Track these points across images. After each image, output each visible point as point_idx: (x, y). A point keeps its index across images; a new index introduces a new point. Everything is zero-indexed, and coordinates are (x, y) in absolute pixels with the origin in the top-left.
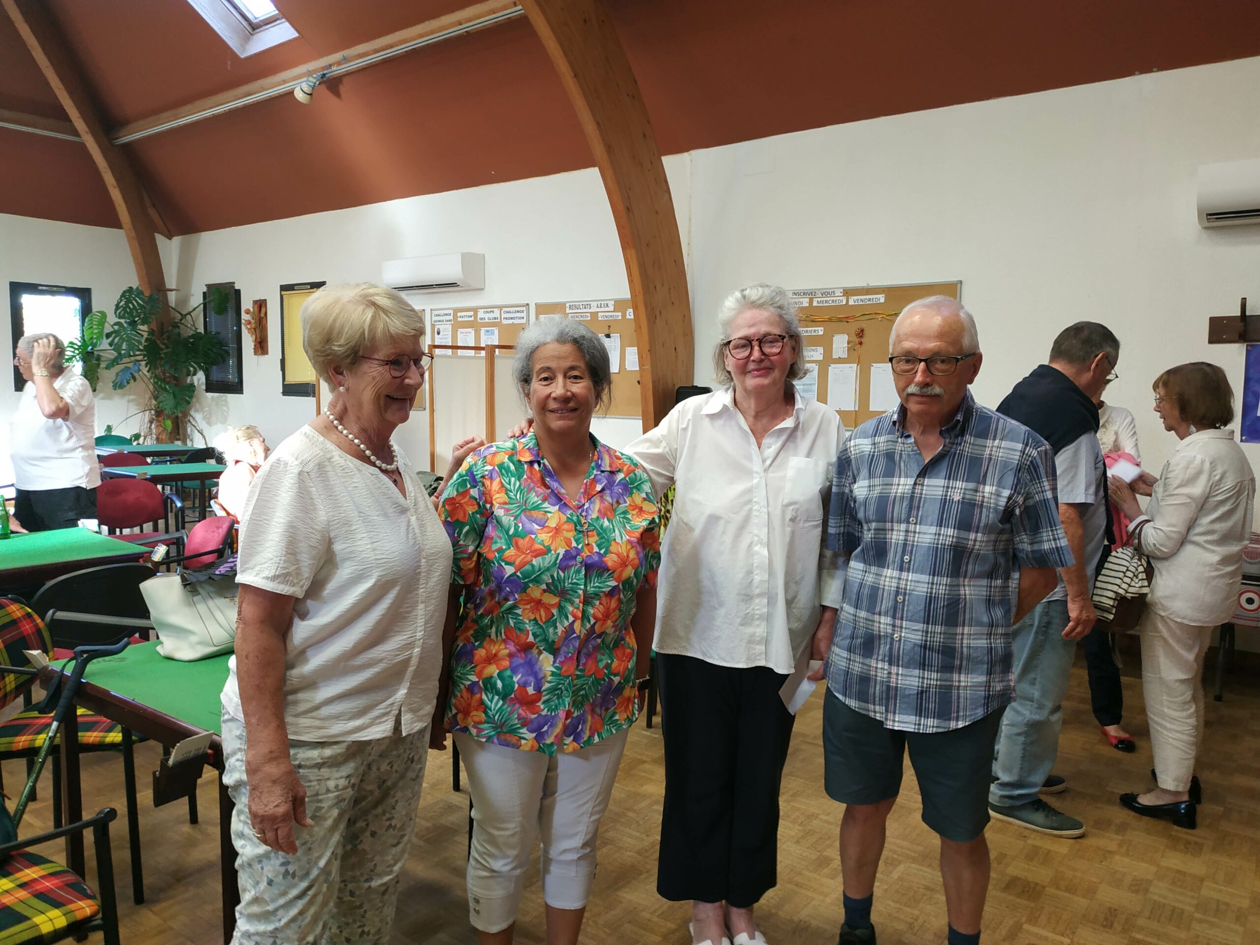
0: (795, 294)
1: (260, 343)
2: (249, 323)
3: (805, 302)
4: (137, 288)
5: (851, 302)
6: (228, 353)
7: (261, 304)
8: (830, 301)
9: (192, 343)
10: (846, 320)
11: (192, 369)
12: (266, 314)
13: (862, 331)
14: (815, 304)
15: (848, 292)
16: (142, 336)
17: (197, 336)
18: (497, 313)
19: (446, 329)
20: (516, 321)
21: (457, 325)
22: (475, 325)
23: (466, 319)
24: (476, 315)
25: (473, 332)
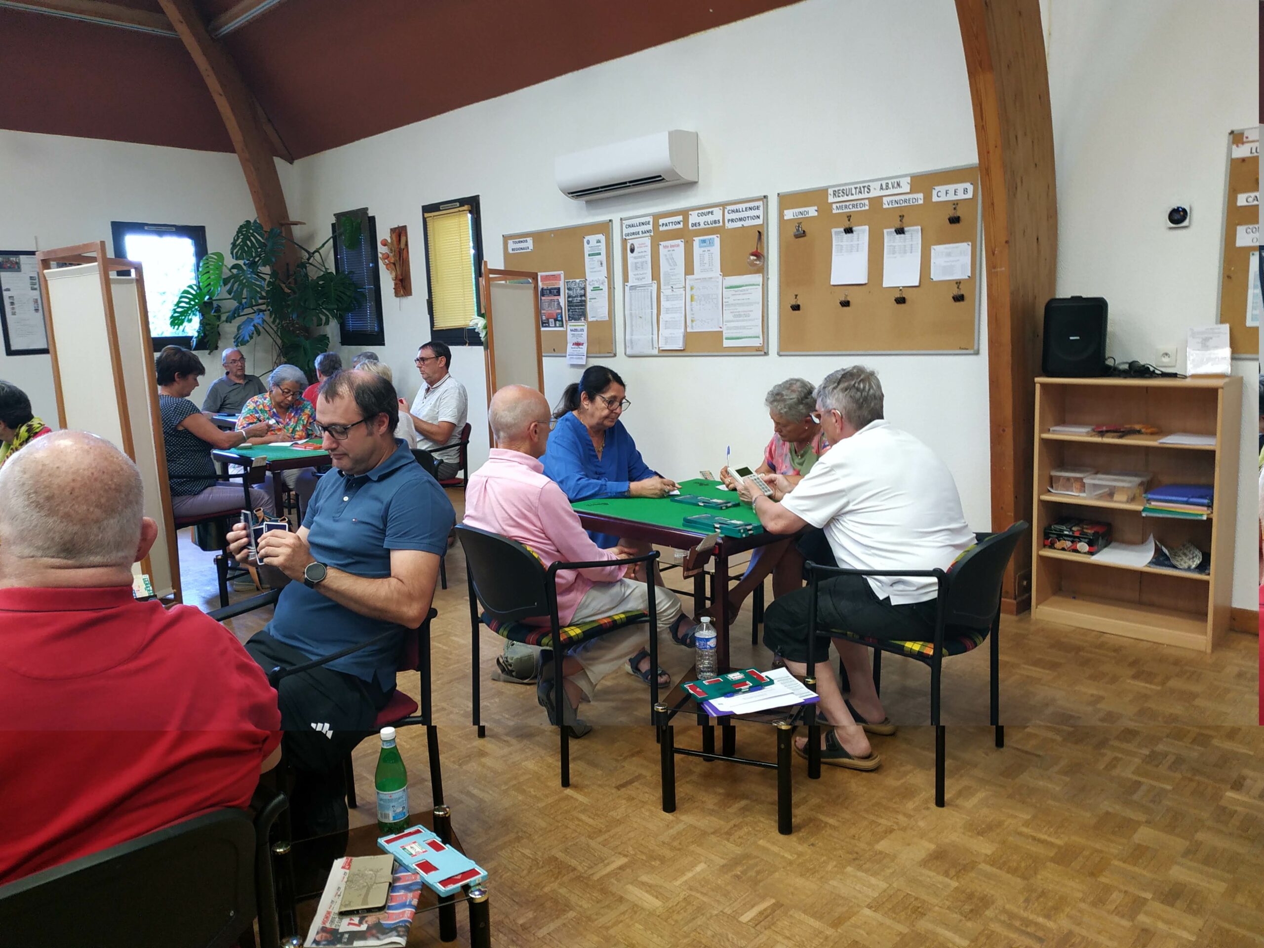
1: (401, 280)
2: (386, 257)
4: (255, 221)
6: (363, 295)
7: (400, 233)
9: (322, 286)
11: (324, 318)
12: (407, 245)
16: (265, 280)
17: (327, 276)
18: (717, 214)
19: (643, 244)
20: (747, 223)
21: (658, 237)
22: (685, 234)
23: (671, 227)
24: (686, 220)
25: (682, 245)
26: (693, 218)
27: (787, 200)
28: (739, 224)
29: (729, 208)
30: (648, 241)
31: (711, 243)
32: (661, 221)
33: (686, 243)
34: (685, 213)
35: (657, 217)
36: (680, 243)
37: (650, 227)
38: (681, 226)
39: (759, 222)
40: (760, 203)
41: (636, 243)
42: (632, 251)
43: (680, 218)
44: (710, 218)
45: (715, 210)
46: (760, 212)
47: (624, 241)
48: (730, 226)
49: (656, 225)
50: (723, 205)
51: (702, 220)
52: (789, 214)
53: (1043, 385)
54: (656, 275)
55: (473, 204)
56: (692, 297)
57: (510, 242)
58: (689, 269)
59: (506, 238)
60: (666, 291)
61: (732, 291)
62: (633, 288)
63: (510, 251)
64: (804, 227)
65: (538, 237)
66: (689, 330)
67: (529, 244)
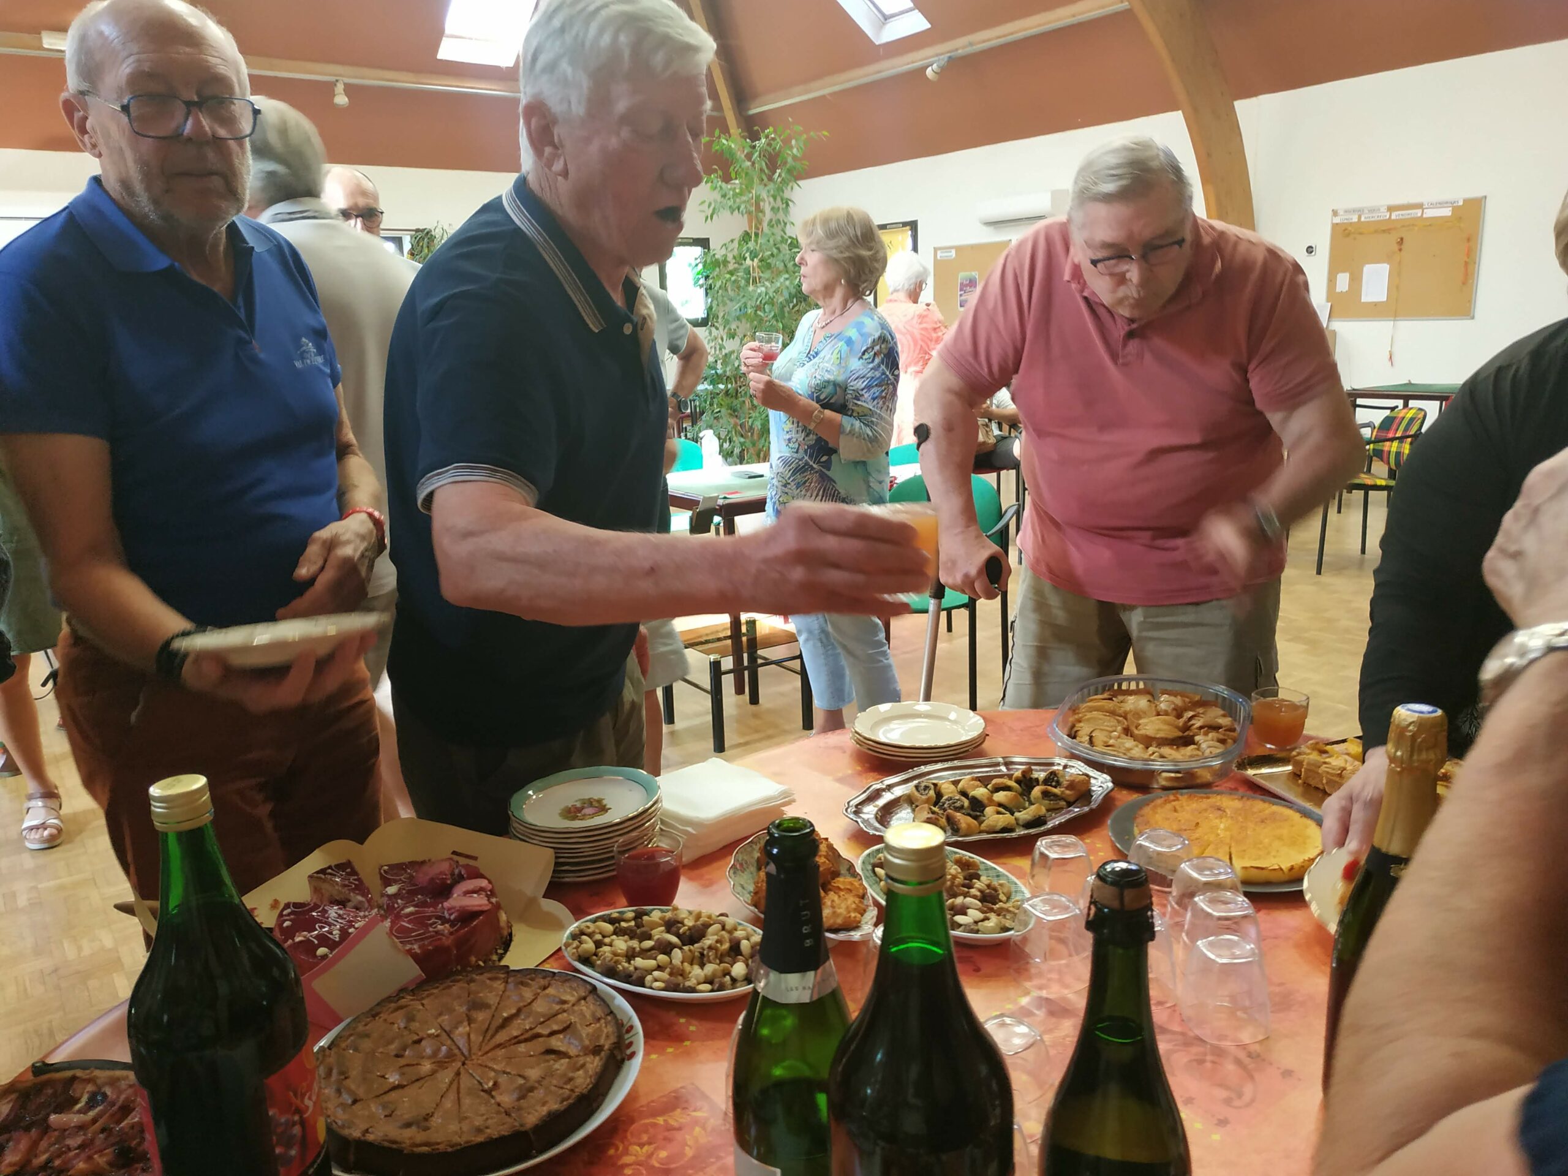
0: (1346, 211)
3: (1355, 219)
5: (1393, 217)
8: (1375, 217)
10: (1388, 231)
13: (1402, 239)
14: (1363, 219)
15: (1391, 209)
55: (913, 226)
57: (939, 253)
59: (936, 250)
63: (938, 257)
65: (959, 249)
67: (953, 253)
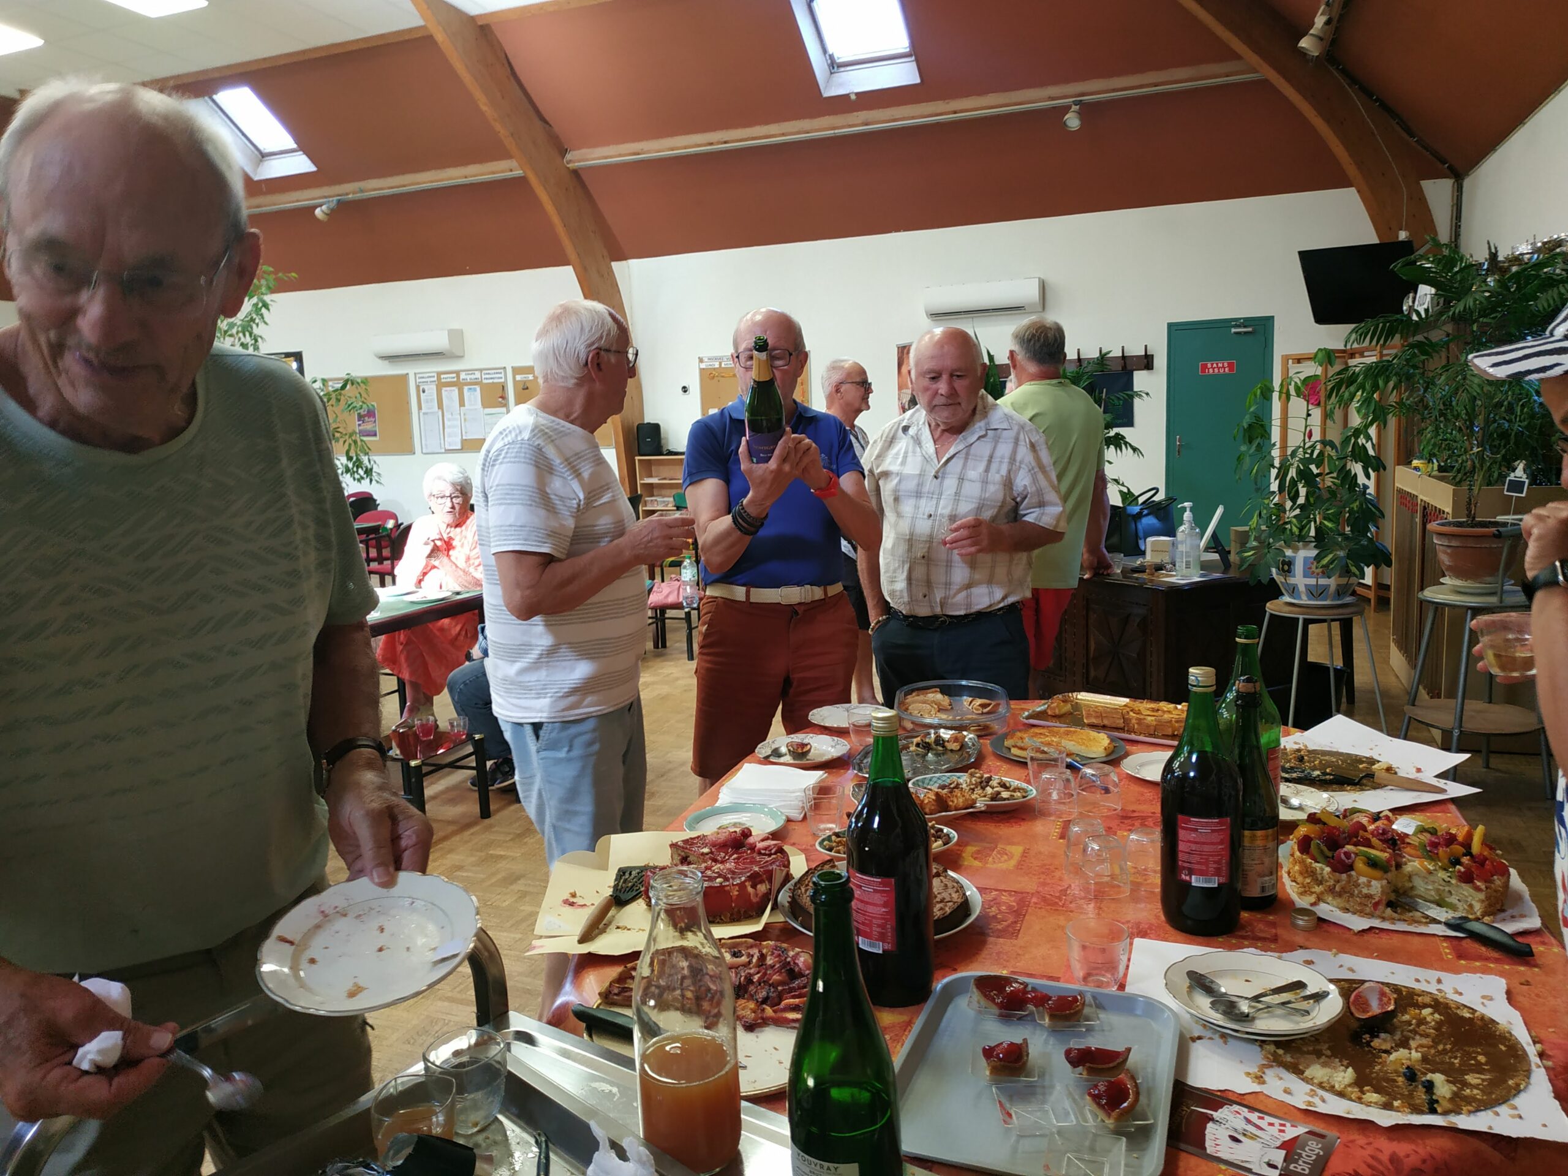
0: (709, 359)
18: (477, 375)
19: (431, 389)
20: (496, 381)
21: (440, 386)
22: (459, 385)
23: (449, 380)
24: (458, 376)
25: (457, 391)
26: (463, 376)
27: (516, 371)
28: (491, 381)
29: (484, 372)
30: (435, 387)
31: (475, 390)
32: (442, 376)
33: (459, 389)
34: (458, 373)
35: (439, 374)
36: (455, 390)
37: (435, 379)
38: (455, 379)
39: (503, 380)
40: (502, 371)
41: (426, 388)
42: (424, 392)
43: (454, 375)
44: (473, 377)
45: (476, 372)
46: (502, 375)
47: (418, 387)
48: (485, 381)
49: (439, 378)
50: (481, 370)
51: (468, 377)
52: (518, 378)
53: (639, 460)
54: (440, 406)
55: (298, 356)
56: (465, 420)
58: (462, 403)
60: (447, 415)
61: (488, 417)
62: (424, 414)
64: (528, 385)
66: (464, 438)
